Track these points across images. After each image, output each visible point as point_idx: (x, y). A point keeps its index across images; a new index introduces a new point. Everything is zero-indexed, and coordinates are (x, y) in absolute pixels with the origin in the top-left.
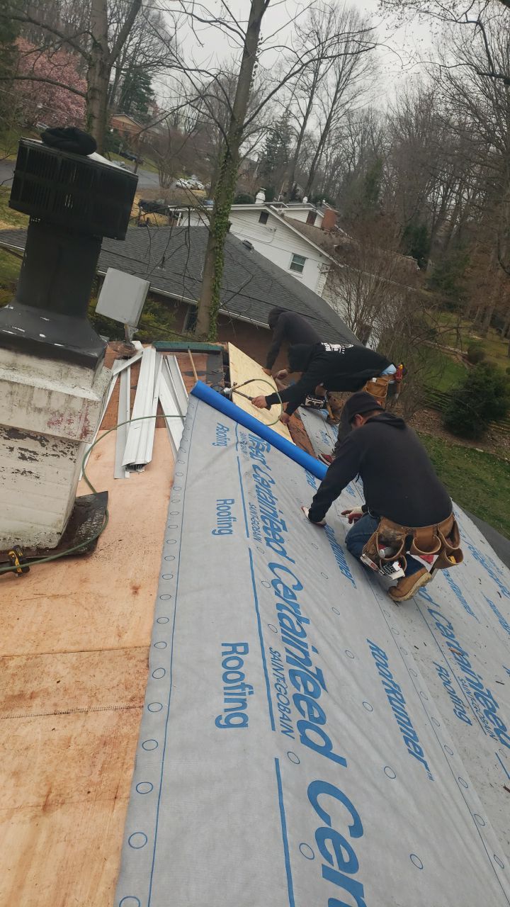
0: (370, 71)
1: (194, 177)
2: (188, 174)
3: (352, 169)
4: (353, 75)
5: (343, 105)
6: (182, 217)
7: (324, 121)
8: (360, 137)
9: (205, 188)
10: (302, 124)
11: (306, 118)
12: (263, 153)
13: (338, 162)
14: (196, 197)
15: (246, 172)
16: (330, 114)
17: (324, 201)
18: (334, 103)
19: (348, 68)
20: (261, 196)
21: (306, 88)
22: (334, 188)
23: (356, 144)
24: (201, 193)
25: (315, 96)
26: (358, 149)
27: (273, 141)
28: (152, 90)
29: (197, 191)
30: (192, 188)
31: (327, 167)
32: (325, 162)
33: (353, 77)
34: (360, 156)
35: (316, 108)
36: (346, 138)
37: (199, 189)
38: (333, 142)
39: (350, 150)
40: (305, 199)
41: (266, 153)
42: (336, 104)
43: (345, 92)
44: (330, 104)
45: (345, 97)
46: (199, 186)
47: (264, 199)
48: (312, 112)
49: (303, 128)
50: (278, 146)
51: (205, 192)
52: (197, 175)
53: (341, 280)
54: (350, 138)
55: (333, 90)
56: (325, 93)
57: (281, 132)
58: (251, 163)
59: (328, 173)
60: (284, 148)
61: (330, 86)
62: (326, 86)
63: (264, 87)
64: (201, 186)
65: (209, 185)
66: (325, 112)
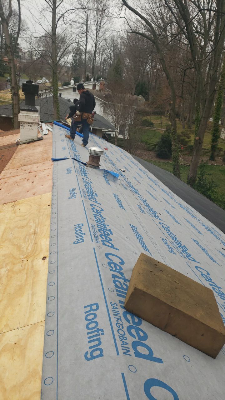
0: (109, 21)
1: (44, 78)
2: (41, 77)
3: (112, 63)
4: (102, 24)
5: (101, 37)
6: (43, 95)
7: (94, 45)
8: (112, 48)
9: (50, 82)
10: (85, 48)
11: (86, 45)
12: (72, 62)
13: (105, 60)
14: (47, 86)
15: (66, 72)
16: (96, 42)
17: (101, 79)
18: (97, 37)
19: (99, 22)
20: (72, 81)
21: (84, 32)
22: (105, 72)
23: (111, 52)
24: (49, 85)
25: (88, 35)
26: (112, 54)
27: (75, 56)
28: (18, 43)
29: (46, 84)
30: (44, 83)
31: (100, 64)
32: (100, 61)
33: (102, 25)
34: (114, 56)
35: (90, 40)
36: (106, 49)
37: (47, 83)
38: (101, 52)
39: (109, 55)
40: (92, 79)
41: (73, 62)
42: (98, 37)
43: (100, 31)
44: (95, 38)
45: (100, 34)
46: (47, 82)
47: (74, 82)
48: (88, 42)
49: (86, 50)
50: (78, 58)
51: (50, 84)
52: (45, 77)
53: (108, 108)
54: (108, 50)
55: (95, 32)
56: (92, 33)
57: (78, 52)
58: (68, 67)
59: (102, 66)
60: (80, 58)
61: (93, 30)
62: (92, 31)
63: (66, 35)
64: (48, 81)
65: (51, 80)
66: (94, 41)
